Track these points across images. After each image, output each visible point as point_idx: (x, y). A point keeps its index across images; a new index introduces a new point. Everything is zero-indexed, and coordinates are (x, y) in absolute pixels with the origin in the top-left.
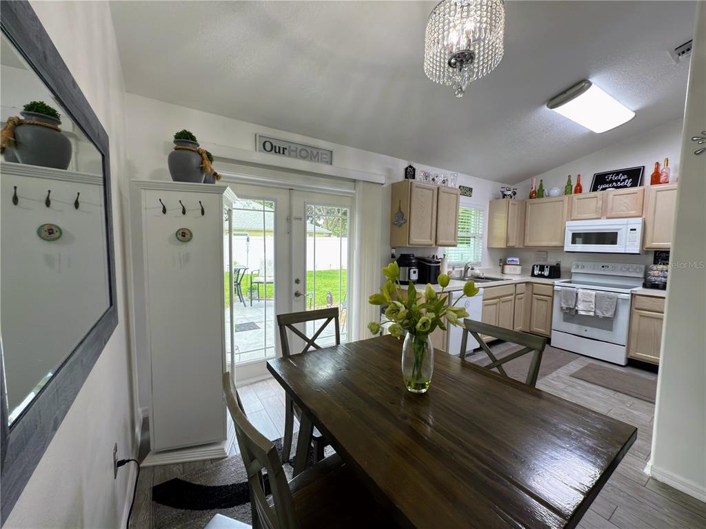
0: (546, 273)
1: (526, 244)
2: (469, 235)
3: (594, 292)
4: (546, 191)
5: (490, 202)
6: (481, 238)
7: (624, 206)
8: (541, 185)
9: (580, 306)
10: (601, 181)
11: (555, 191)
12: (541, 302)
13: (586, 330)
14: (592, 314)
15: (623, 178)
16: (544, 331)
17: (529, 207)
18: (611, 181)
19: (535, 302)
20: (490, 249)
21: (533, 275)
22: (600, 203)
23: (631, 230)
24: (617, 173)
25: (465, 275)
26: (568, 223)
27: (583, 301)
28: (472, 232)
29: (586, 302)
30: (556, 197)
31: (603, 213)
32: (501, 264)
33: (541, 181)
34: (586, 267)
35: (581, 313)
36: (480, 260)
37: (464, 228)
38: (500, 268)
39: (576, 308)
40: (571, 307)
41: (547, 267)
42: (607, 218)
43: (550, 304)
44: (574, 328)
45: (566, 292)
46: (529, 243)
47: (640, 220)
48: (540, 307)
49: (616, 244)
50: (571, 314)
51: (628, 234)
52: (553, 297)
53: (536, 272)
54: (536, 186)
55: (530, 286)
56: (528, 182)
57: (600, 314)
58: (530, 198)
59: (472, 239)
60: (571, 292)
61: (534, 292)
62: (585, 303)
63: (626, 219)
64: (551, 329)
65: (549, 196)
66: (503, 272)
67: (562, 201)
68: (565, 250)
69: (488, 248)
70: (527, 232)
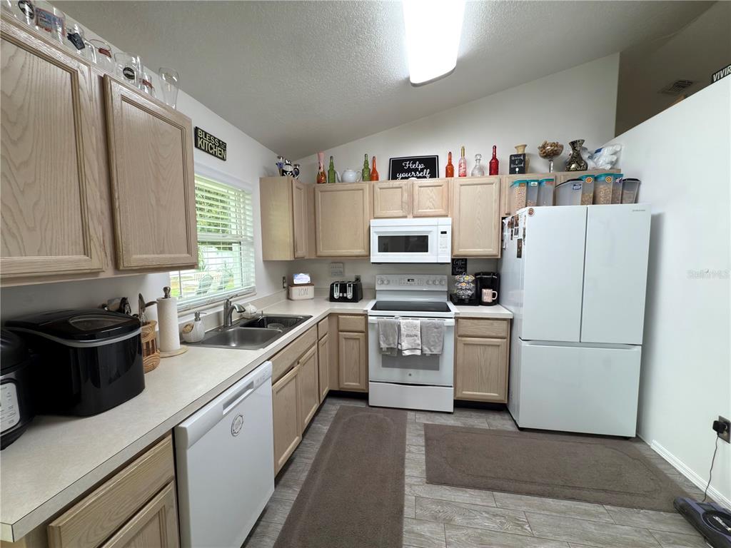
0: (349, 295)
1: (319, 254)
2: (228, 239)
3: (418, 322)
4: (339, 175)
5: (261, 179)
6: (252, 244)
7: (430, 202)
8: (332, 165)
9: (405, 344)
10: (399, 168)
11: (351, 176)
12: (351, 342)
13: (410, 375)
14: (418, 352)
15: (420, 167)
16: (357, 384)
17: (319, 195)
18: (409, 170)
19: (343, 342)
20: (268, 263)
21: (332, 299)
22: (405, 195)
23: (442, 233)
24: (414, 160)
25: (226, 322)
26: (374, 222)
27: (408, 336)
28: (234, 232)
29: (411, 336)
30: (351, 183)
31: (411, 209)
32: (285, 285)
33: (331, 157)
34: (391, 282)
35: (407, 353)
36: (253, 285)
37: (217, 225)
38: (285, 292)
39: (399, 347)
40: (392, 346)
41: (350, 286)
42: (414, 217)
43: (362, 343)
44: (395, 374)
45: (385, 324)
46: (323, 251)
47: (448, 220)
48: (350, 350)
49: (427, 251)
50: (393, 357)
51: (439, 238)
52: (366, 333)
53: (336, 295)
54: (325, 167)
55: (334, 319)
56: (314, 158)
57: (428, 352)
58: (319, 182)
59: (235, 247)
60: (392, 325)
61: (341, 328)
62: (409, 338)
63: (436, 219)
64: (367, 381)
65: (343, 181)
66: (289, 297)
67: (362, 189)
68: (372, 261)
69: (264, 261)
70: (320, 235)
